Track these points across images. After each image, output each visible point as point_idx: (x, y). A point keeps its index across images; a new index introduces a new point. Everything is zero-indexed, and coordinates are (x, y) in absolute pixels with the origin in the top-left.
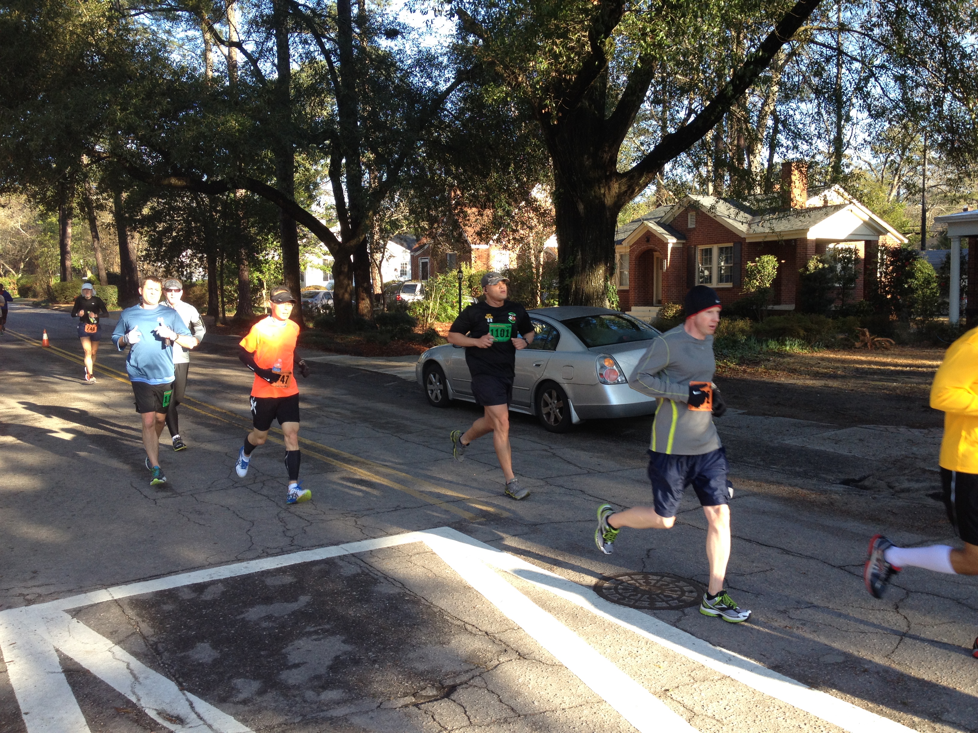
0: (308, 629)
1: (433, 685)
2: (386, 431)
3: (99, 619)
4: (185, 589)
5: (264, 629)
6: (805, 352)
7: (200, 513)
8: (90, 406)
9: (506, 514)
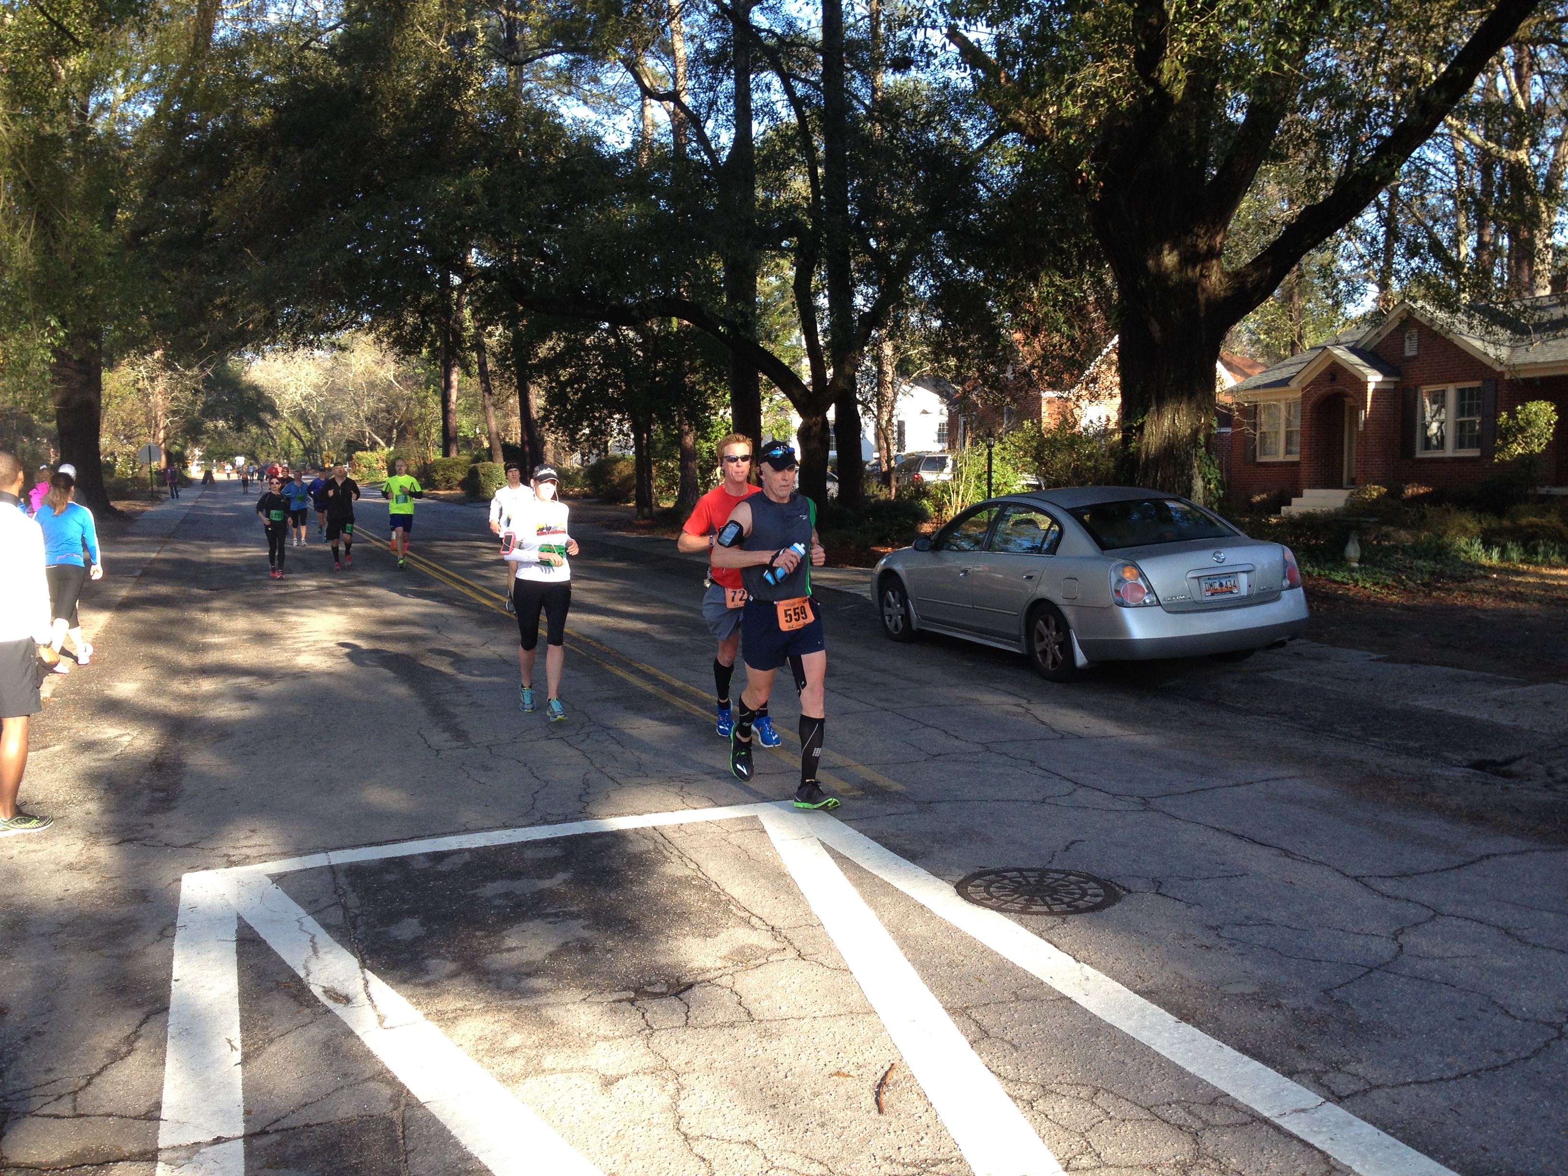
0: (550, 911)
1: (667, 981)
3: (303, 886)
4: (421, 858)
5: (494, 907)
8: (417, 631)
9: (897, 787)
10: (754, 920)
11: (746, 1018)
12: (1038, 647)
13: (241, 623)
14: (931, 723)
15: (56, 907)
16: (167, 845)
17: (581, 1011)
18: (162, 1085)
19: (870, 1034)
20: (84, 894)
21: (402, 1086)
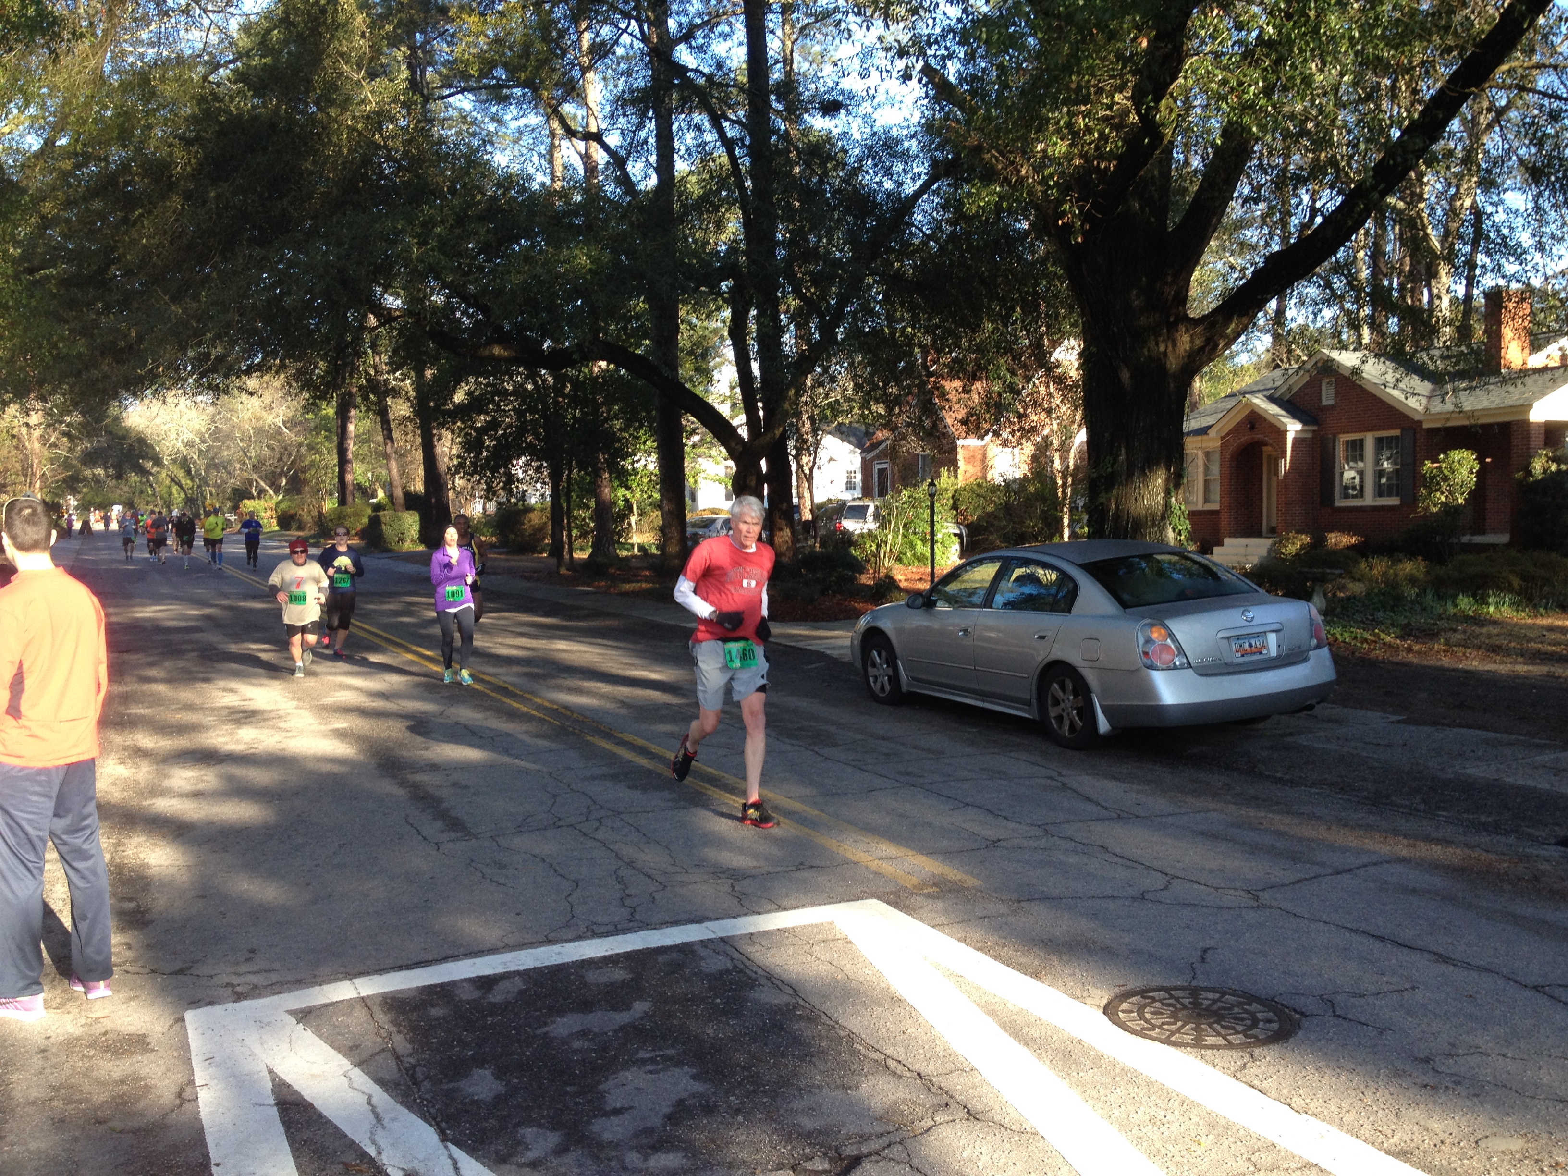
0: (642, 1054)
1: (825, 1154)
2: (798, 742)
3: (336, 1027)
4: (465, 984)
5: (576, 1051)
6: (1522, 618)
7: (502, 866)
12: (1053, 712)
15: (41, 1062)
16: (153, 972)
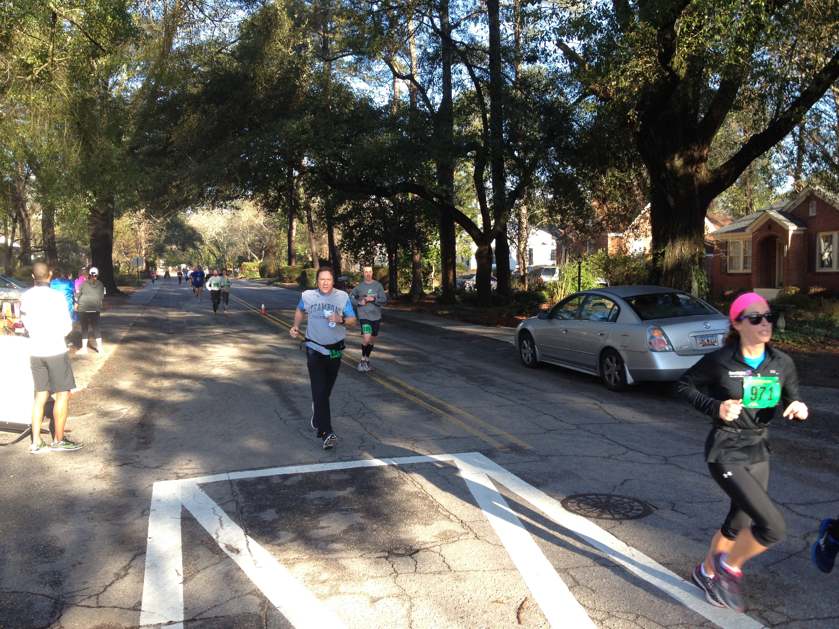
0: (344, 507)
1: (405, 548)
2: (475, 384)
3: (216, 491)
4: (276, 477)
5: (314, 505)
8: (274, 357)
9: (529, 447)
10: (452, 517)
11: (447, 569)
12: (607, 373)
13: (184, 351)
14: (547, 412)
15: (89, 498)
16: (146, 467)
17: (360, 562)
18: (142, 592)
19: (514, 581)
20: (103, 491)
21: (266, 598)
